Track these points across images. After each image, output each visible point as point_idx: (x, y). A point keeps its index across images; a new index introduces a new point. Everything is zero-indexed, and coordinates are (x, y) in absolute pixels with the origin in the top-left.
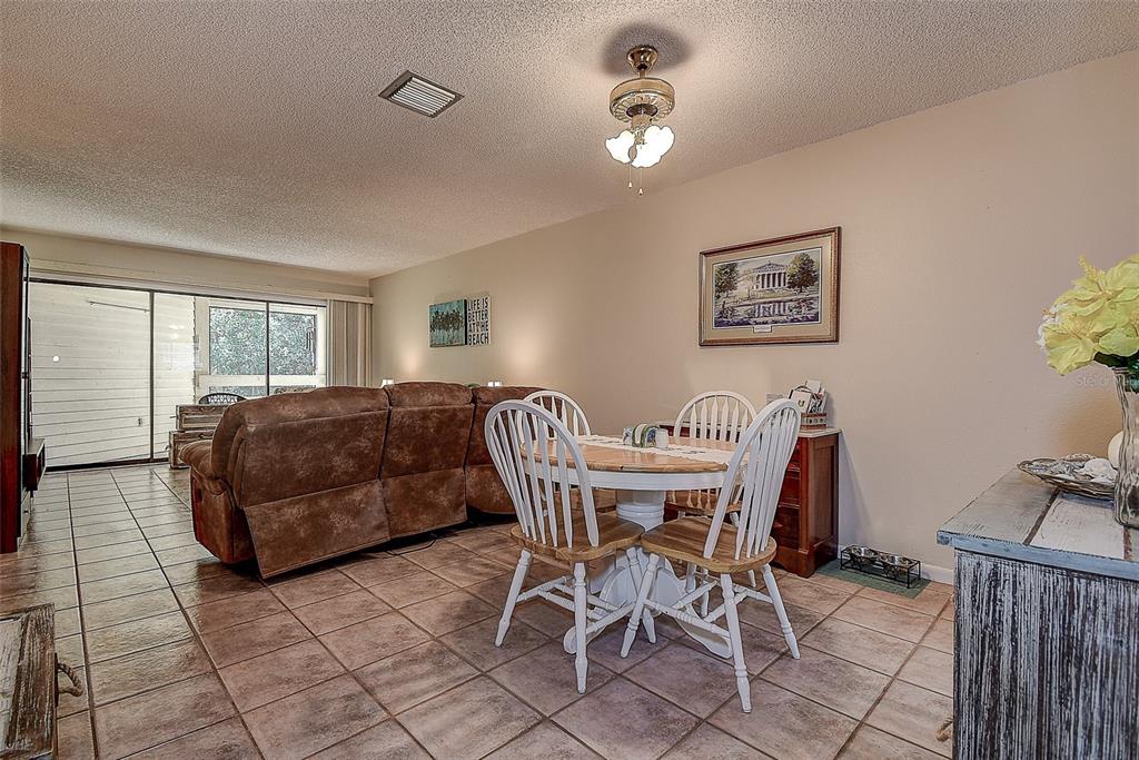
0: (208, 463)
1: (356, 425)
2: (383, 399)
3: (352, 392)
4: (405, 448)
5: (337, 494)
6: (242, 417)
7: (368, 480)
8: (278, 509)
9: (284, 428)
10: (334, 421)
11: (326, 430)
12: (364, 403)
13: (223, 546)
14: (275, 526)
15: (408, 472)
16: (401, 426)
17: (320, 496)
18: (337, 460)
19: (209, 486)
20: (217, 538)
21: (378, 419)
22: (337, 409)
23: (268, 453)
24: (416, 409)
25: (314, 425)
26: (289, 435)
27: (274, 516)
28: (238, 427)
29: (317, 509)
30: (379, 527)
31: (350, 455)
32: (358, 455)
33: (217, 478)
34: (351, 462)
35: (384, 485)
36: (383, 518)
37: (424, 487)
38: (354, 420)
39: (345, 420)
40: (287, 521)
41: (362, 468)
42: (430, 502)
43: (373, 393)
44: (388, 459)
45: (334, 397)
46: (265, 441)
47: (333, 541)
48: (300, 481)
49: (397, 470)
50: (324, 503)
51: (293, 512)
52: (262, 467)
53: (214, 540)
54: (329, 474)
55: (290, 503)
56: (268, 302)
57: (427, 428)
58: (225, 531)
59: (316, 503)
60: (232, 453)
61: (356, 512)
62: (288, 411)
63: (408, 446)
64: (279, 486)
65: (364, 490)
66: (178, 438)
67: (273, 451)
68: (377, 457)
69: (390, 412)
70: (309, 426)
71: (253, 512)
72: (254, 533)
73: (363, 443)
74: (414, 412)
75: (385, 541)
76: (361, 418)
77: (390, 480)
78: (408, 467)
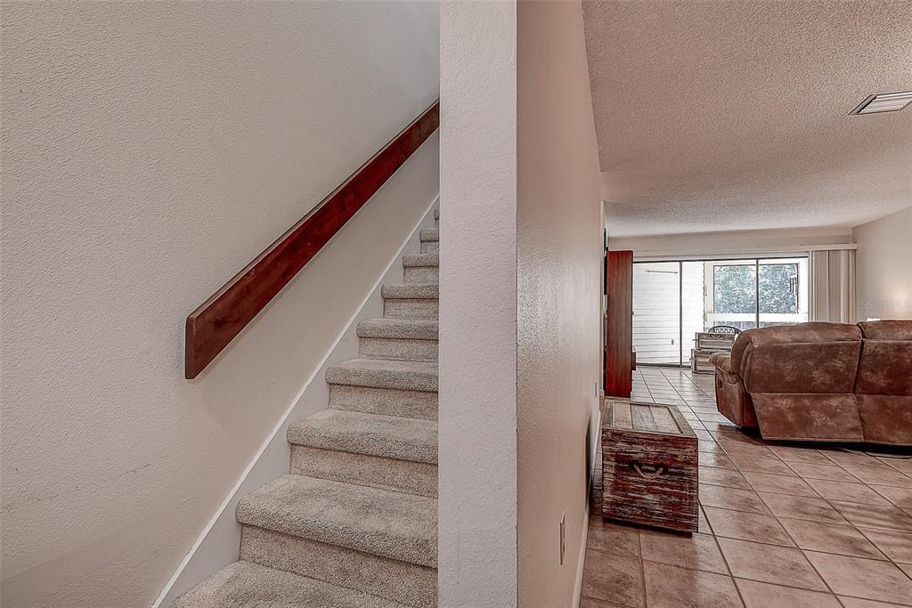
0: (728, 364)
1: (832, 351)
2: (857, 332)
3: (829, 326)
4: (880, 373)
5: (816, 397)
6: (750, 338)
7: (843, 393)
8: (773, 398)
9: (776, 347)
10: (814, 346)
11: (807, 351)
12: (839, 335)
13: (737, 416)
14: (770, 409)
15: (882, 392)
16: (874, 355)
17: (804, 397)
18: (816, 374)
19: (728, 378)
20: (733, 410)
21: (852, 347)
22: (815, 337)
23: (766, 361)
24: (890, 342)
25: (798, 347)
26: (779, 352)
27: (770, 402)
28: (748, 343)
29: (800, 404)
30: (854, 430)
31: (827, 371)
32: (833, 372)
33: (733, 373)
34: (828, 377)
35: (858, 399)
36: (857, 423)
37: (900, 409)
38: (830, 346)
39: (822, 346)
40: (779, 408)
41: (838, 382)
42: (907, 422)
43: (847, 327)
44: (862, 379)
45: (814, 330)
46: (764, 354)
47: (813, 430)
48: (787, 383)
49: (871, 390)
50: (806, 402)
51: (784, 403)
52: (762, 370)
53: (731, 411)
54: (810, 383)
55: (781, 396)
56: (758, 259)
57: (902, 358)
58: (738, 406)
59: (800, 400)
60: (743, 359)
61: (832, 414)
62: (778, 336)
63: (882, 371)
64: (774, 384)
65: (840, 399)
66: (697, 354)
67: (769, 361)
68: (852, 376)
69: (863, 342)
70: (795, 347)
71: (758, 398)
72: (757, 410)
73: (838, 364)
74: (887, 344)
75: (859, 441)
76: (838, 346)
77: (865, 397)
78: (882, 388)
